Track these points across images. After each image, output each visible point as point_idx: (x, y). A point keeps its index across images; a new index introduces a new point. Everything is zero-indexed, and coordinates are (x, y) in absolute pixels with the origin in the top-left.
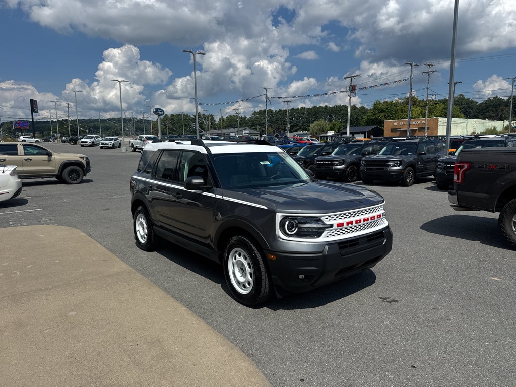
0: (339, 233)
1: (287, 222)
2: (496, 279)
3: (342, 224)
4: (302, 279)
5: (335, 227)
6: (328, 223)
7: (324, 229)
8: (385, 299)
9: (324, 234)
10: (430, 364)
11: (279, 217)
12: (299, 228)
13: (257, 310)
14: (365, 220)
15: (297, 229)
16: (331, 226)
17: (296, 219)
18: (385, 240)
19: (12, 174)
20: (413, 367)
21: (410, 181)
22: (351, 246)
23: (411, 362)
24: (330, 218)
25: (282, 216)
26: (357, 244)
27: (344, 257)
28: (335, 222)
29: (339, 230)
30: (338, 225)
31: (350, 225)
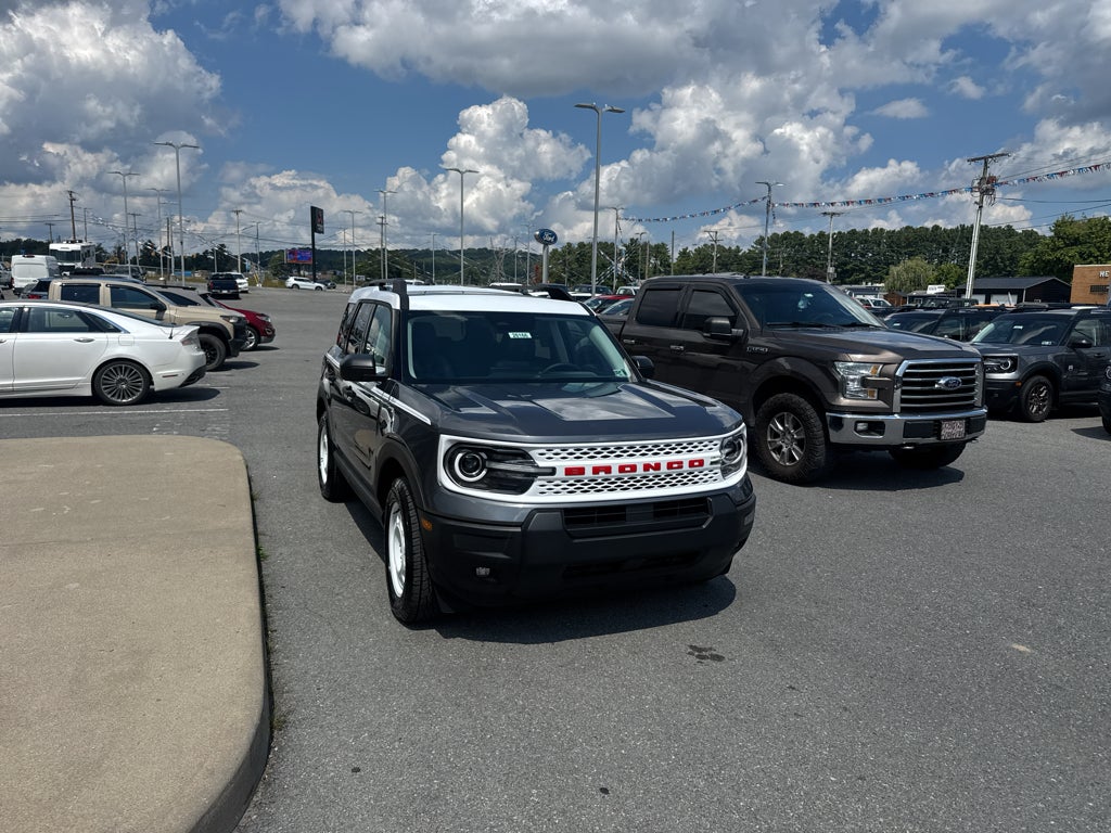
0: (571, 488)
1: (460, 455)
2: (1022, 648)
3: (581, 471)
4: (482, 578)
5: (560, 474)
6: (542, 463)
7: (535, 475)
8: (700, 650)
9: (535, 486)
10: (647, 791)
11: (445, 442)
12: (490, 470)
13: (412, 632)
14: (647, 467)
15: (484, 472)
16: (553, 471)
17: (482, 450)
18: (711, 519)
19: (187, 341)
20: (604, 791)
21: (1039, 409)
22: (602, 520)
23: (609, 780)
24: (550, 454)
25: (450, 441)
26: (622, 518)
27: (576, 541)
28: (561, 465)
29: (572, 482)
30: (569, 471)
31: (602, 474)
